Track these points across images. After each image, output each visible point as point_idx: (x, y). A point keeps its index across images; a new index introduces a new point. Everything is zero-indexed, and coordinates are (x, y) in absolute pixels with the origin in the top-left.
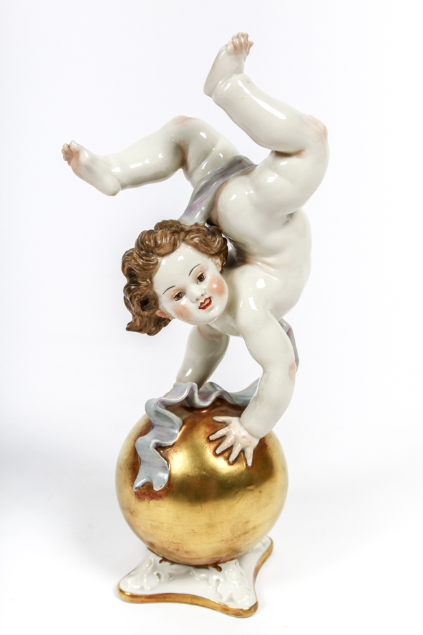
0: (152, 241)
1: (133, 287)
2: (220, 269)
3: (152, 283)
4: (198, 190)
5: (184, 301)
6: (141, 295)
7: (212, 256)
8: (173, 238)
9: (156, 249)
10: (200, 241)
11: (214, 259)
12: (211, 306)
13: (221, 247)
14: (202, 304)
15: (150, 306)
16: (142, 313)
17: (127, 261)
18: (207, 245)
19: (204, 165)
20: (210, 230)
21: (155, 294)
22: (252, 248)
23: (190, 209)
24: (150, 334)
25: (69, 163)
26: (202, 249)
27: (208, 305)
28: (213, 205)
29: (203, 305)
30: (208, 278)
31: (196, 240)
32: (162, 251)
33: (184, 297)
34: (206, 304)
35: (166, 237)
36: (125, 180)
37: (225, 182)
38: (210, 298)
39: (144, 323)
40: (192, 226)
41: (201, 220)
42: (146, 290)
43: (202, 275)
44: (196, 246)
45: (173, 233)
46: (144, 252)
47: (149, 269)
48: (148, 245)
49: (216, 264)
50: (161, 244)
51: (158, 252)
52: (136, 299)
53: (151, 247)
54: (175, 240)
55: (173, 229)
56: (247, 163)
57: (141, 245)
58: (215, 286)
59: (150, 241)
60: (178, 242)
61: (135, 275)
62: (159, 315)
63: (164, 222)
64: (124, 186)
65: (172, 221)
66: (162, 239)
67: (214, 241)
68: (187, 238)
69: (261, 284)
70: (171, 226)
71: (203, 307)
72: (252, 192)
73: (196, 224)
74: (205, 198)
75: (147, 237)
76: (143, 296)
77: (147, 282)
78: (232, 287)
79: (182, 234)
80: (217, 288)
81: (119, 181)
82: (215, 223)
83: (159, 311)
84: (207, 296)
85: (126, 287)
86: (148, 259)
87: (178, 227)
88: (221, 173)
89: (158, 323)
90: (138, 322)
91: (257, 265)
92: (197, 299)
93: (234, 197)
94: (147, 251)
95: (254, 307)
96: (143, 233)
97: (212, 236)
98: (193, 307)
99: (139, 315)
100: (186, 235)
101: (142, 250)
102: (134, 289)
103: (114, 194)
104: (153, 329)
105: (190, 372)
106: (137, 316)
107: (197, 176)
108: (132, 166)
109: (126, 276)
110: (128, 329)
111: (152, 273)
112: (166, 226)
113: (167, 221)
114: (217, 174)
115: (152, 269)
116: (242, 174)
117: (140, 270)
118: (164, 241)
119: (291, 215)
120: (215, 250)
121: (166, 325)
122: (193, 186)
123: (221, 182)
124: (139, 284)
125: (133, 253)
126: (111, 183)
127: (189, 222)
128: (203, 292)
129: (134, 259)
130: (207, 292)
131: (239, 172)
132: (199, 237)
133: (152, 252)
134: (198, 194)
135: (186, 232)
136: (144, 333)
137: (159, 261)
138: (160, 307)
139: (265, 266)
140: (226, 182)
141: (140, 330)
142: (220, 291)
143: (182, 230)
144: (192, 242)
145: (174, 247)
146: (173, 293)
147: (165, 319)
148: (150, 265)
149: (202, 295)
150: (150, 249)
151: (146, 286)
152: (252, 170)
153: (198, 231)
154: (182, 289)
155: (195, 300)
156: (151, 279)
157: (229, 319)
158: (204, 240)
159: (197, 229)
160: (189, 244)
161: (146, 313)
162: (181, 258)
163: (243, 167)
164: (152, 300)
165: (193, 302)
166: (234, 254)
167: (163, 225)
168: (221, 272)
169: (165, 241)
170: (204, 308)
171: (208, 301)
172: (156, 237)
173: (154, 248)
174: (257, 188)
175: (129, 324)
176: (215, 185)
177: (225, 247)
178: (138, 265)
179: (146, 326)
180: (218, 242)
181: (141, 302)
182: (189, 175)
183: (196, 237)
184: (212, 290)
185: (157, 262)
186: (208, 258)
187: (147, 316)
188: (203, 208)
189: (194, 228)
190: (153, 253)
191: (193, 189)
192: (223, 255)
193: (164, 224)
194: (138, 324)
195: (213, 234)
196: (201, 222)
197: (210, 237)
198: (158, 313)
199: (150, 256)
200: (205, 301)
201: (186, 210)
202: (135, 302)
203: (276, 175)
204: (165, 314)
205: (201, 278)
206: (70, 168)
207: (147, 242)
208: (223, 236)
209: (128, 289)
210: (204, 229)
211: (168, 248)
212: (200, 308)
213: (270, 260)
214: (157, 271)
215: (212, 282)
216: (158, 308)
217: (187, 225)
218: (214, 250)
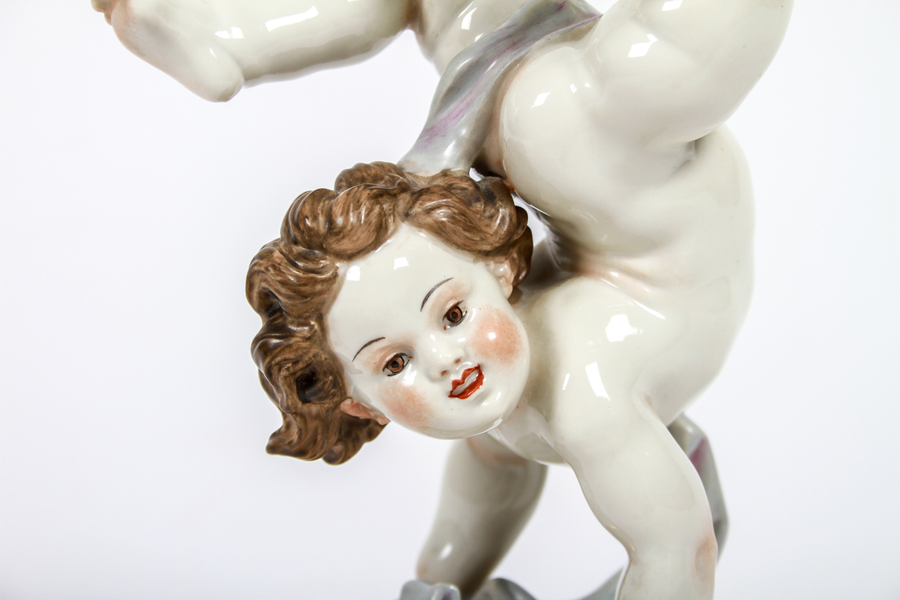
0: (321, 219)
1: (275, 341)
2: (509, 290)
3: (323, 329)
4: (449, 83)
5: (409, 377)
6: (295, 362)
7: (486, 255)
8: (377, 209)
9: (332, 240)
10: (452, 218)
11: (492, 265)
12: (481, 389)
13: (510, 233)
14: (456, 384)
15: (321, 390)
16: (305, 408)
17: (259, 272)
18: (471, 227)
19: (466, 21)
20: (483, 187)
21: (334, 358)
22: (595, 234)
23: (431, 134)
24: (332, 459)
25: (108, 17)
26: (456, 238)
27: (473, 386)
28: (488, 122)
29: (461, 388)
30: (473, 313)
31: (441, 215)
32: (346, 245)
33: (409, 367)
34: (468, 382)
35: (358, 206)
36: (255, 60)
37: (517, 61)
38: (478, 368)
39: (310, 433)
40: (434, 178)
41: (458, 162)
42: (308, 349)
43: (456, 306)
44: (439, 231)
45: (378, 197)
46: (300, 249)
47: (314, 295)
48: (310, 229)
49: (498, 278)
50: (344, 227)
51: (336, 247)
52: (284, 373)
53: (317, 234)
54: (382, 216)
55: (381, 185)
56: (578, 10)
57: (293, 232)
58: (492, 336)
59: (315, 218)
60: (391, 220)
61: (280, 310)
62: (352, 413)
63: (361, 168)
64: (252, 77)
65: (381, 166)
66: (346, 213)
67: (491, 217)
68: (417, 209)
69: (619, 329)
70: (376, 179)
71: (460, 392)
72: (587, 85)
73: (445, 173)
74: (468, 105)
75: (307, 207)
76: (301, 365)
77: (312, 327)
78: (541, 336)
79: (404, 200)
80: (496, 342)
81: (238, 62)
82: (495, 169)
83: (348, 402)
84: (470, 364)
85: (257, 340)
86: (311, 266)
87: (393, 180)
88: (509, 36)
89: (349, 434)
90: (295, 431)
91: (610, 278)
92: (444, 373)
93: (540, 100)
94: (309, 246)
95: (599, 390)
96: (301, 198)
97: (486, 204)
98: (434, 395)
99: (296, 414)
100: (414, 202)
101: (296, 243)
102: (277, 346)
103: (225, 97)
104: (338, 448)
105: (447, 551)
106: (290, 417)
107: (449, 48)
108: (272, 25)
109: (258, 311)
110: (272, 449)
111: (323, 303)
112: (363, 180)
113: (367, 167)
114: (499, 41)
115: (321, 293)
116: (564, 39)
117: (289, 297)
118: (352, 219)
119: (697, 145)
120: (494, 242)
121: (372, 435)
122: (440, 73)
123: (508, 60)
124: (290, 334)
125: (271, 252)
126: (218, 68)
127: (427, 169)
128: (460, 353)
129: (274, 267)
130: (471, 351)
131: (555, 35)
132: (448, 206)
133: (321, 248)
134: (451, 92)
135: (413, 194)
136: (313, 457)
137: (340, 272)
138: (350, 392)
139: (628, 280)
140: (520, 62)
141: (301, 453)
142: (506, 350)
143: (404, 188)
144: (429, 220)
145: (380, 234)
146: (378, 357)
147: (368, 422)
148: (316, 282)
149: (458, 361)
150: (316, 240)
151: (308, 339)
152: (590, 29)
153: (448, 190)
154: (401, 346)
155: (437, 374)
156: (321, 319)
157: (533, 419)
158: (463, 214)
159: (446, 186)
160: (420, 226)
161: (314, 409)
162: (401, 263)
163: (568, 22)
164: (325, 374)
165: (433, 380)
166: (552, 249)
167: (355, 178)
168: (515, 298)
169: (356, 218)
170: (463, 395)
171: (473, 377)
172: (331, 209)
173: (325, 237)
174: (603, 75)
175: (274, 435)
176: (494, 69)
177: (521, 232)
178: (284, 283)
179: (314, 441)
180: (503, 219)
181: (297, 381)
182: (429, 46)
183: (439, 207)
184: (484, 348)
185: (335, 276)
186: (475, 261)
187: (317, 417)
188: (464, 132)
189: (440, 182)
190: (325, 251)
191: (436, 78)
192: (519, 253)
193: (358, 175)
194: (295, 437)
195: (489, 198)
196: (458, 169)
197: (479, 206)
198: (346, 406)
199: (315, 260)
200: (465, 376)
201: (421, 136)
202: (280, 382)
203: (652, 38)
204: (365, 410)
205: (454, 316)
206: (108, 31)
207: (308, 223)
208: (518, 202)
209: (262, 348)
210: (464, 185)
211: (363, 237)
212: (452, 395)
213: (643, 264)
214: (335, 298)
215: (484, 326)
216: (344, 395)
217: (422, 174)
218: (492, 240)
